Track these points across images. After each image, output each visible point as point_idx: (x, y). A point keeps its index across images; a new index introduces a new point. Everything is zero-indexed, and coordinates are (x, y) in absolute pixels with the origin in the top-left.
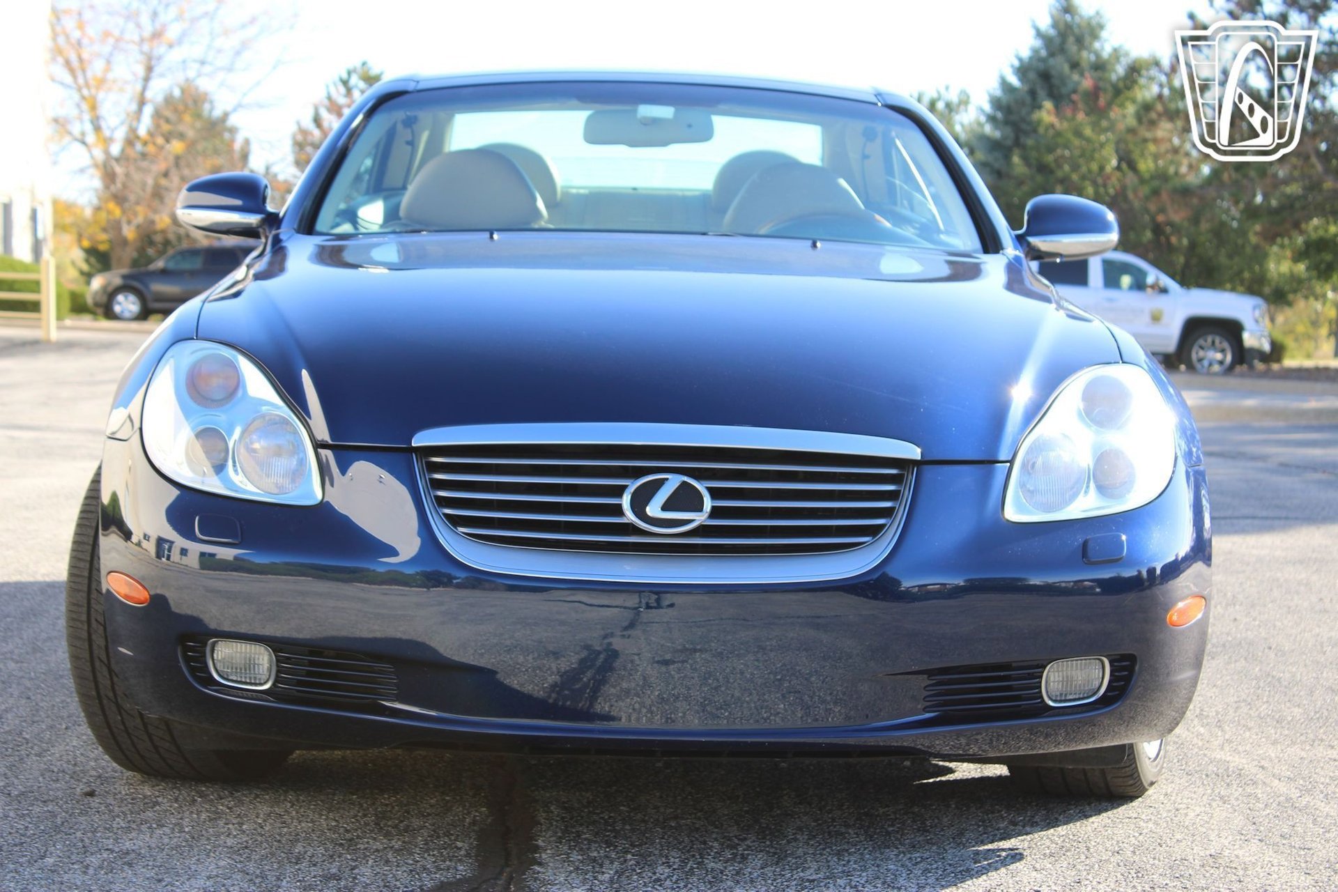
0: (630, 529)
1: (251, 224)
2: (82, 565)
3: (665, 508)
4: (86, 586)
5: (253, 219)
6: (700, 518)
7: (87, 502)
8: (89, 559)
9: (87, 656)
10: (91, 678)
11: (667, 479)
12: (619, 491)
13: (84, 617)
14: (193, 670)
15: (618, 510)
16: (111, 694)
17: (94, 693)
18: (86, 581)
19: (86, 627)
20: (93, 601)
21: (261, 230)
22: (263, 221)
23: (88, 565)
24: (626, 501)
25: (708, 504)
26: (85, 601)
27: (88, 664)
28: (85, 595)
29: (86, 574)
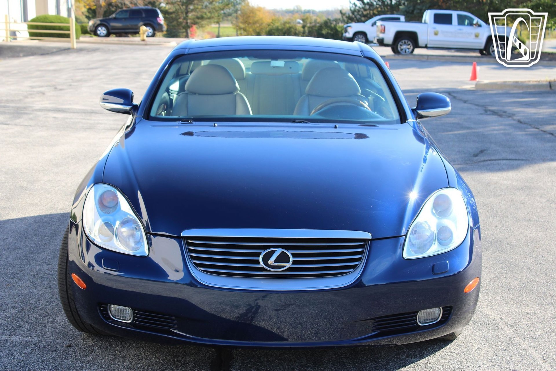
0: (262, 269)
1: (127, 109)
2: (63, 264)
3: (275, 261)
4: (65, 272)
5: (128, 108)
6: (288, 265)
7: (65, 240)
8: (66, 262)
9: (66, 297)
10: (68, 305)
11: (276, 250)
12: (258, 255)
13: (65, 283)
14: (103, 314)
15: (258, 262)
16: (75, 311)
17: (69, 310)
18: (65, 270)
19: (65, 287)
20: (67, 278)
21: (131, 112)
22: (132, 108)
23: (65, 264)
24: (261, 259)
25: (291, 259)
26: (65, 278)
27: (67, 300)
28: (65, 275)
29: (65, 267)
